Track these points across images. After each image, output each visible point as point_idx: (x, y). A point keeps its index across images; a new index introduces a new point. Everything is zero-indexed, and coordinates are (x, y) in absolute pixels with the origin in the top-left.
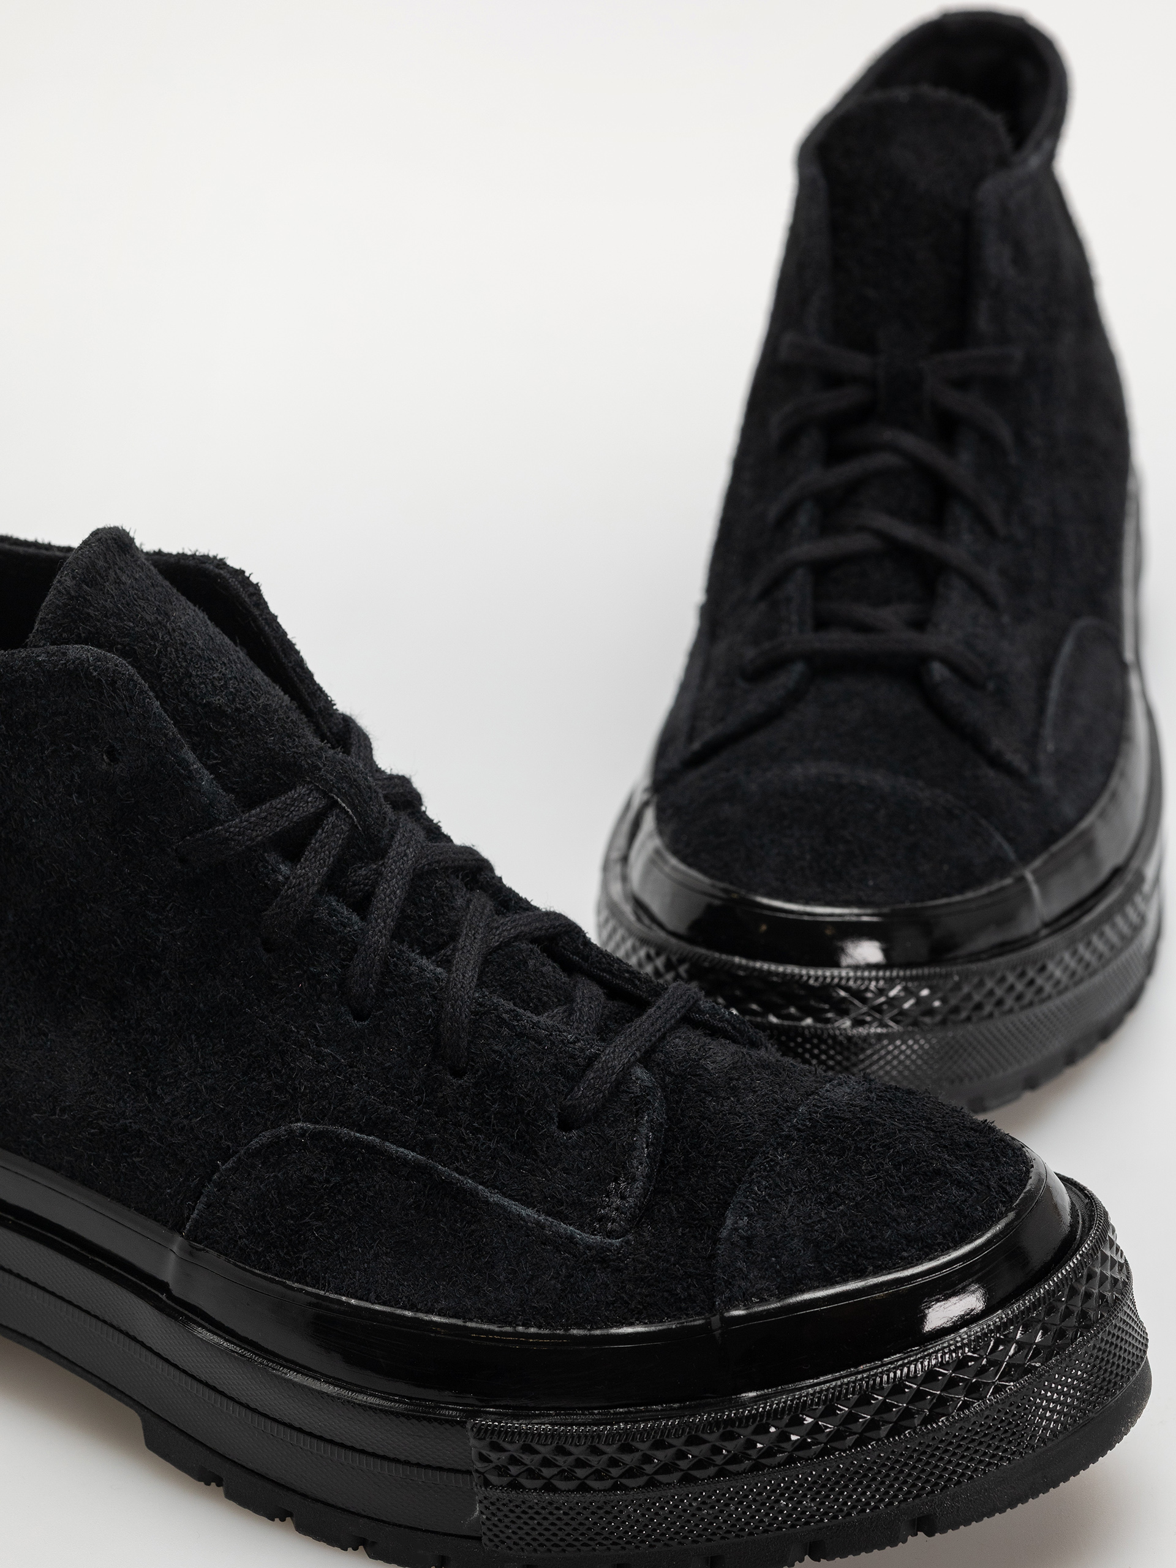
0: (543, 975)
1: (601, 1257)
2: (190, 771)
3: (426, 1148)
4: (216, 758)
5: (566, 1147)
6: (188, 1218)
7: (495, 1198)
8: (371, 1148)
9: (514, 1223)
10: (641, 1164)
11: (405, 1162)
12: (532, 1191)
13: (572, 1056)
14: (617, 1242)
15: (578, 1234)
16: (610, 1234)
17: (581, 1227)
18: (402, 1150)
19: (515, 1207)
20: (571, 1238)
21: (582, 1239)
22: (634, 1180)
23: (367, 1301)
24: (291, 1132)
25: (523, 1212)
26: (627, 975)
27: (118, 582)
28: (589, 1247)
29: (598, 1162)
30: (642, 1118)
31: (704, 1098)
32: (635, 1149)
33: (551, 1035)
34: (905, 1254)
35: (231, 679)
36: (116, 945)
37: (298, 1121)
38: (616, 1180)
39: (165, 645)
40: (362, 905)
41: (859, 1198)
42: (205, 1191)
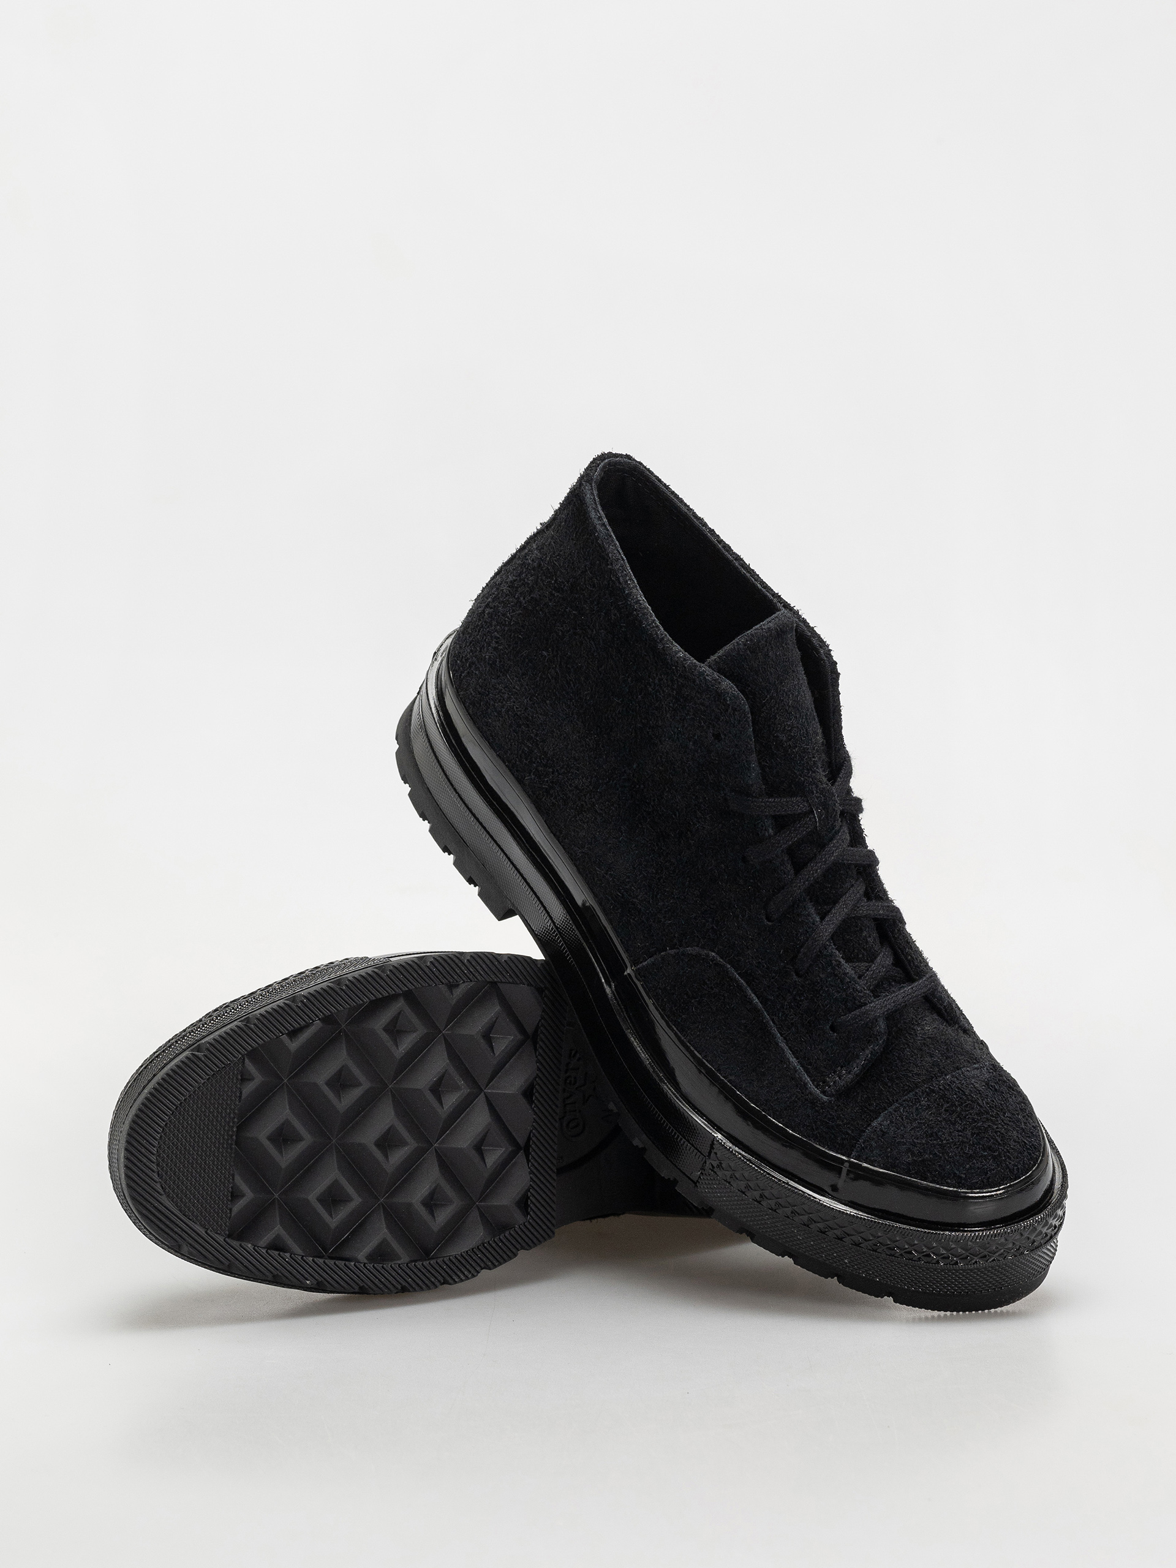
0: (867, 942)
1: (814, 1102)
2: (750, 767)
3: (764, 1001)
4: (767, 763)
5: (828, 1040)
6: (641, 962)
7: (783, 1045)
8: (740, 987)
9: (784, 1060)
10: (857, 1067)
11: (751, 1002)
12: (801, 1051)
13: (855, 998)
14: (825, 1098)
15: (811, 1085)
16: (824, 1092)
17: (813, 1081)
18: (753, 995)
19: (789, 1053)
20: (805, 1084)
21: (810, 1088)
22: (849, 1073)
23: (700, 1054)
24: (708, 955)
25: (791, 1059)
26: (909, 957)
27: (767, 655)
28: (811, 1093)
29: (838, 1055)
30: (870, 1046)
31: (906, 1048)
32: (858, 1058)
33: (850, 982)
34: (949, 1181)
35: (795, 727)
36: (675, 815)
37: (713, 951)
38: (842, 1067)
39: (772, 697)
40: (798, 868)
41: (945, 1142)
42: (655, 956)
